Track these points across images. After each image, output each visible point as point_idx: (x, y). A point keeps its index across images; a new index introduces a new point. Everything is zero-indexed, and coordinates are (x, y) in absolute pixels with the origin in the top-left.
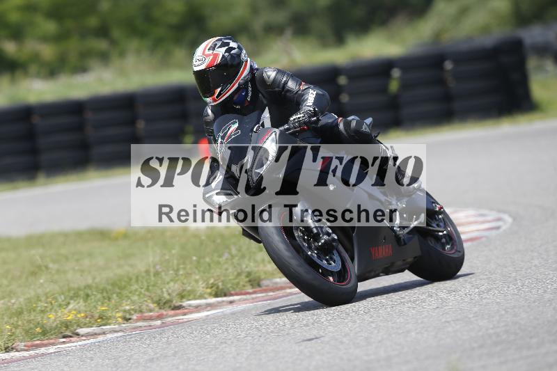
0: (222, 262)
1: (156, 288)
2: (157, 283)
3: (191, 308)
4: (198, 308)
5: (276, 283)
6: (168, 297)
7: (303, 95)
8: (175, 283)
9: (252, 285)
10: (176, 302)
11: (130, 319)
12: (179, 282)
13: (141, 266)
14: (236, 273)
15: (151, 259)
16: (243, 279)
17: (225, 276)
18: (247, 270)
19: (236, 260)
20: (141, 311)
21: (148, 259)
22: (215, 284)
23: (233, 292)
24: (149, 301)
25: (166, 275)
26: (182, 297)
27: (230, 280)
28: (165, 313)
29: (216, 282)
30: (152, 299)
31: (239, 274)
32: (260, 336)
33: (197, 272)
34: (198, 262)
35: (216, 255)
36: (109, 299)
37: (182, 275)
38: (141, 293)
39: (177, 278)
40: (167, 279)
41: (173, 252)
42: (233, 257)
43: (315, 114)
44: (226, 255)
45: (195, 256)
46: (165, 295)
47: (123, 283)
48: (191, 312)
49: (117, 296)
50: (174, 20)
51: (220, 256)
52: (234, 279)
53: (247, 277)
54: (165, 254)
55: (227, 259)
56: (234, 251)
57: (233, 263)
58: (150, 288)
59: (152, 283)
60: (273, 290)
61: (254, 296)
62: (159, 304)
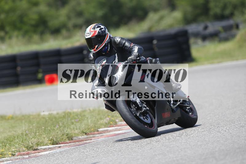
0: (55, 129)
1: (26, 141)
2: (26, 139)
3: (41, 149)
4: (45, 150)
5: (80, 138)
6: (31, 145)
7: (133, 48)
8: (34, 139)
9: (69, 139)
10: (35, 147)
11: (15, 155)
12: (36, 138)
13: (20, 132)
14: (61, 134)
15: (24, 128)
16: (65, 137)
17: (57, 135)
18: (67, 133)
19: (62, 128)
20: (19, 151)
21: (22, 128)
22: (52, 139)
23: (60, 143)
24: (23, 147)
25: (30, 135)
26: (38, 145)
27: (59, 137)
28: (30, 152)
29: (53, 138)
30: (24, 146)
31: (63, 135)
32: (73, 162)
33: (44, 133)
34: (45, 129)
35: (52, 126)
36: (5, 146)
37: (38, 135)
38: (20, 143)
39: (35, 137)
40: (31, 137)
41: (34, 125)
42: (60, 127)
43: (139, 56)
44: (57, 126)
45: (43, 126)
46: (30, 144)
47: (12, 139)
48: (42, 152)
49: (9, 145)
50: (33, 22)
51: (54, 127)
52: (61, 137)
53: (66, 136)
54: (30, 126)
55: (57, 128)
56: (61, 125)
57: (60, 130)
58: (24, 141)
59: (24, 139)
60: (78, 141)
61: (70, 144)
62: (27, 148)
